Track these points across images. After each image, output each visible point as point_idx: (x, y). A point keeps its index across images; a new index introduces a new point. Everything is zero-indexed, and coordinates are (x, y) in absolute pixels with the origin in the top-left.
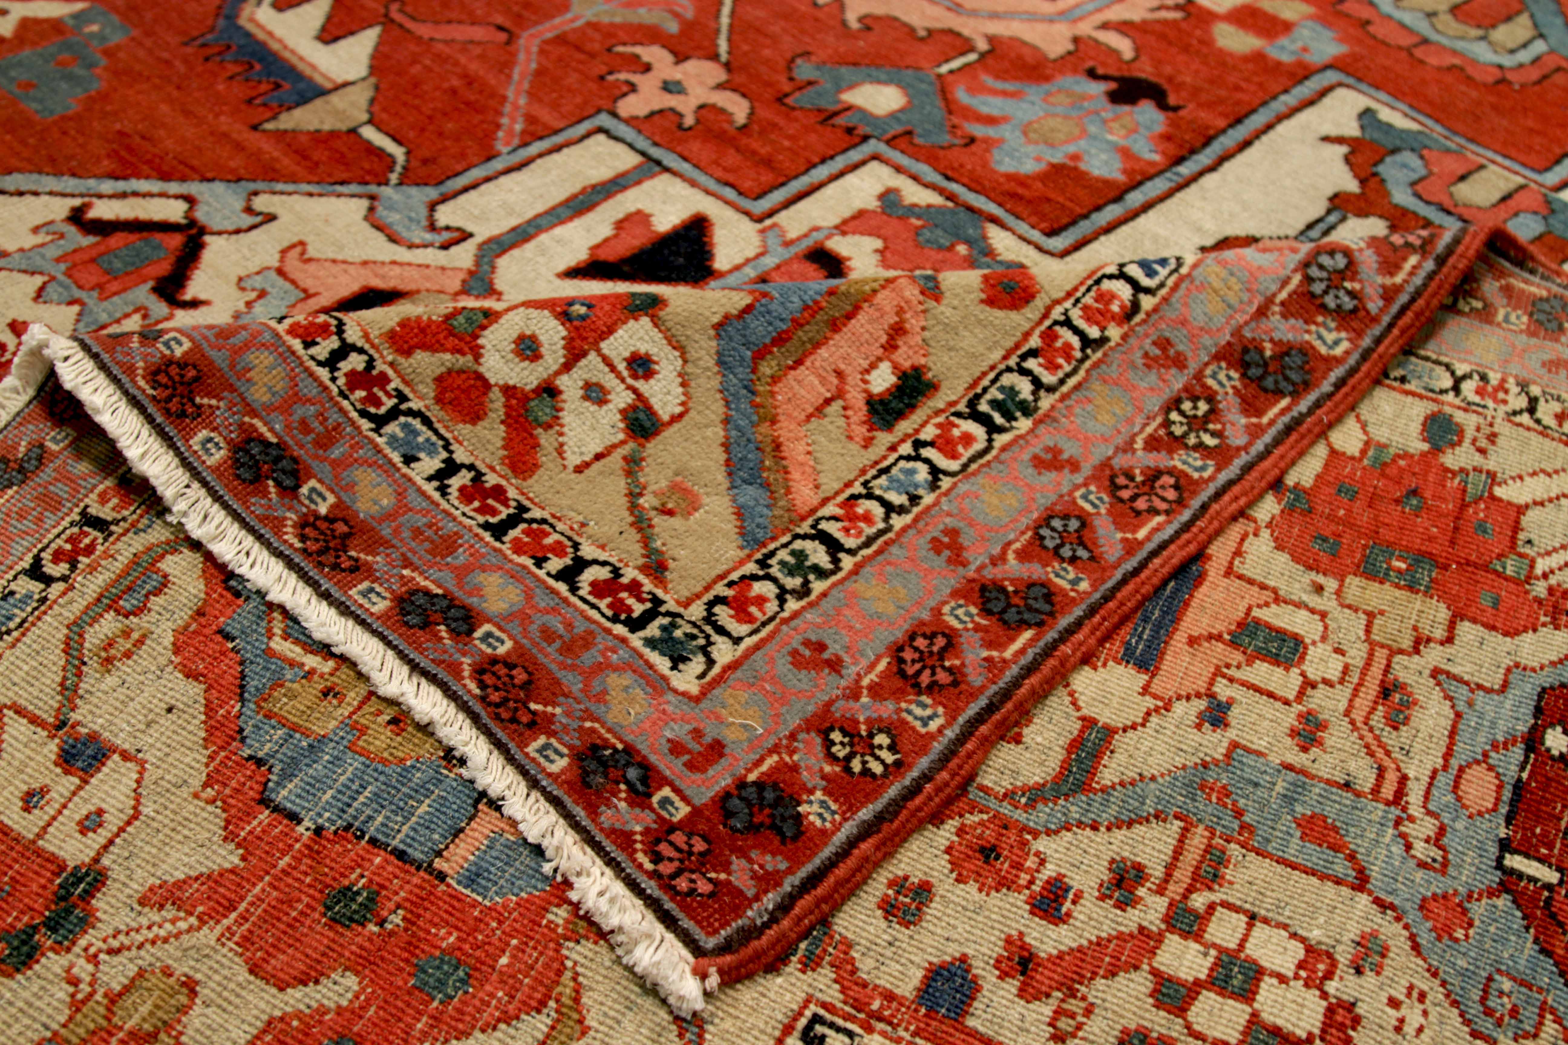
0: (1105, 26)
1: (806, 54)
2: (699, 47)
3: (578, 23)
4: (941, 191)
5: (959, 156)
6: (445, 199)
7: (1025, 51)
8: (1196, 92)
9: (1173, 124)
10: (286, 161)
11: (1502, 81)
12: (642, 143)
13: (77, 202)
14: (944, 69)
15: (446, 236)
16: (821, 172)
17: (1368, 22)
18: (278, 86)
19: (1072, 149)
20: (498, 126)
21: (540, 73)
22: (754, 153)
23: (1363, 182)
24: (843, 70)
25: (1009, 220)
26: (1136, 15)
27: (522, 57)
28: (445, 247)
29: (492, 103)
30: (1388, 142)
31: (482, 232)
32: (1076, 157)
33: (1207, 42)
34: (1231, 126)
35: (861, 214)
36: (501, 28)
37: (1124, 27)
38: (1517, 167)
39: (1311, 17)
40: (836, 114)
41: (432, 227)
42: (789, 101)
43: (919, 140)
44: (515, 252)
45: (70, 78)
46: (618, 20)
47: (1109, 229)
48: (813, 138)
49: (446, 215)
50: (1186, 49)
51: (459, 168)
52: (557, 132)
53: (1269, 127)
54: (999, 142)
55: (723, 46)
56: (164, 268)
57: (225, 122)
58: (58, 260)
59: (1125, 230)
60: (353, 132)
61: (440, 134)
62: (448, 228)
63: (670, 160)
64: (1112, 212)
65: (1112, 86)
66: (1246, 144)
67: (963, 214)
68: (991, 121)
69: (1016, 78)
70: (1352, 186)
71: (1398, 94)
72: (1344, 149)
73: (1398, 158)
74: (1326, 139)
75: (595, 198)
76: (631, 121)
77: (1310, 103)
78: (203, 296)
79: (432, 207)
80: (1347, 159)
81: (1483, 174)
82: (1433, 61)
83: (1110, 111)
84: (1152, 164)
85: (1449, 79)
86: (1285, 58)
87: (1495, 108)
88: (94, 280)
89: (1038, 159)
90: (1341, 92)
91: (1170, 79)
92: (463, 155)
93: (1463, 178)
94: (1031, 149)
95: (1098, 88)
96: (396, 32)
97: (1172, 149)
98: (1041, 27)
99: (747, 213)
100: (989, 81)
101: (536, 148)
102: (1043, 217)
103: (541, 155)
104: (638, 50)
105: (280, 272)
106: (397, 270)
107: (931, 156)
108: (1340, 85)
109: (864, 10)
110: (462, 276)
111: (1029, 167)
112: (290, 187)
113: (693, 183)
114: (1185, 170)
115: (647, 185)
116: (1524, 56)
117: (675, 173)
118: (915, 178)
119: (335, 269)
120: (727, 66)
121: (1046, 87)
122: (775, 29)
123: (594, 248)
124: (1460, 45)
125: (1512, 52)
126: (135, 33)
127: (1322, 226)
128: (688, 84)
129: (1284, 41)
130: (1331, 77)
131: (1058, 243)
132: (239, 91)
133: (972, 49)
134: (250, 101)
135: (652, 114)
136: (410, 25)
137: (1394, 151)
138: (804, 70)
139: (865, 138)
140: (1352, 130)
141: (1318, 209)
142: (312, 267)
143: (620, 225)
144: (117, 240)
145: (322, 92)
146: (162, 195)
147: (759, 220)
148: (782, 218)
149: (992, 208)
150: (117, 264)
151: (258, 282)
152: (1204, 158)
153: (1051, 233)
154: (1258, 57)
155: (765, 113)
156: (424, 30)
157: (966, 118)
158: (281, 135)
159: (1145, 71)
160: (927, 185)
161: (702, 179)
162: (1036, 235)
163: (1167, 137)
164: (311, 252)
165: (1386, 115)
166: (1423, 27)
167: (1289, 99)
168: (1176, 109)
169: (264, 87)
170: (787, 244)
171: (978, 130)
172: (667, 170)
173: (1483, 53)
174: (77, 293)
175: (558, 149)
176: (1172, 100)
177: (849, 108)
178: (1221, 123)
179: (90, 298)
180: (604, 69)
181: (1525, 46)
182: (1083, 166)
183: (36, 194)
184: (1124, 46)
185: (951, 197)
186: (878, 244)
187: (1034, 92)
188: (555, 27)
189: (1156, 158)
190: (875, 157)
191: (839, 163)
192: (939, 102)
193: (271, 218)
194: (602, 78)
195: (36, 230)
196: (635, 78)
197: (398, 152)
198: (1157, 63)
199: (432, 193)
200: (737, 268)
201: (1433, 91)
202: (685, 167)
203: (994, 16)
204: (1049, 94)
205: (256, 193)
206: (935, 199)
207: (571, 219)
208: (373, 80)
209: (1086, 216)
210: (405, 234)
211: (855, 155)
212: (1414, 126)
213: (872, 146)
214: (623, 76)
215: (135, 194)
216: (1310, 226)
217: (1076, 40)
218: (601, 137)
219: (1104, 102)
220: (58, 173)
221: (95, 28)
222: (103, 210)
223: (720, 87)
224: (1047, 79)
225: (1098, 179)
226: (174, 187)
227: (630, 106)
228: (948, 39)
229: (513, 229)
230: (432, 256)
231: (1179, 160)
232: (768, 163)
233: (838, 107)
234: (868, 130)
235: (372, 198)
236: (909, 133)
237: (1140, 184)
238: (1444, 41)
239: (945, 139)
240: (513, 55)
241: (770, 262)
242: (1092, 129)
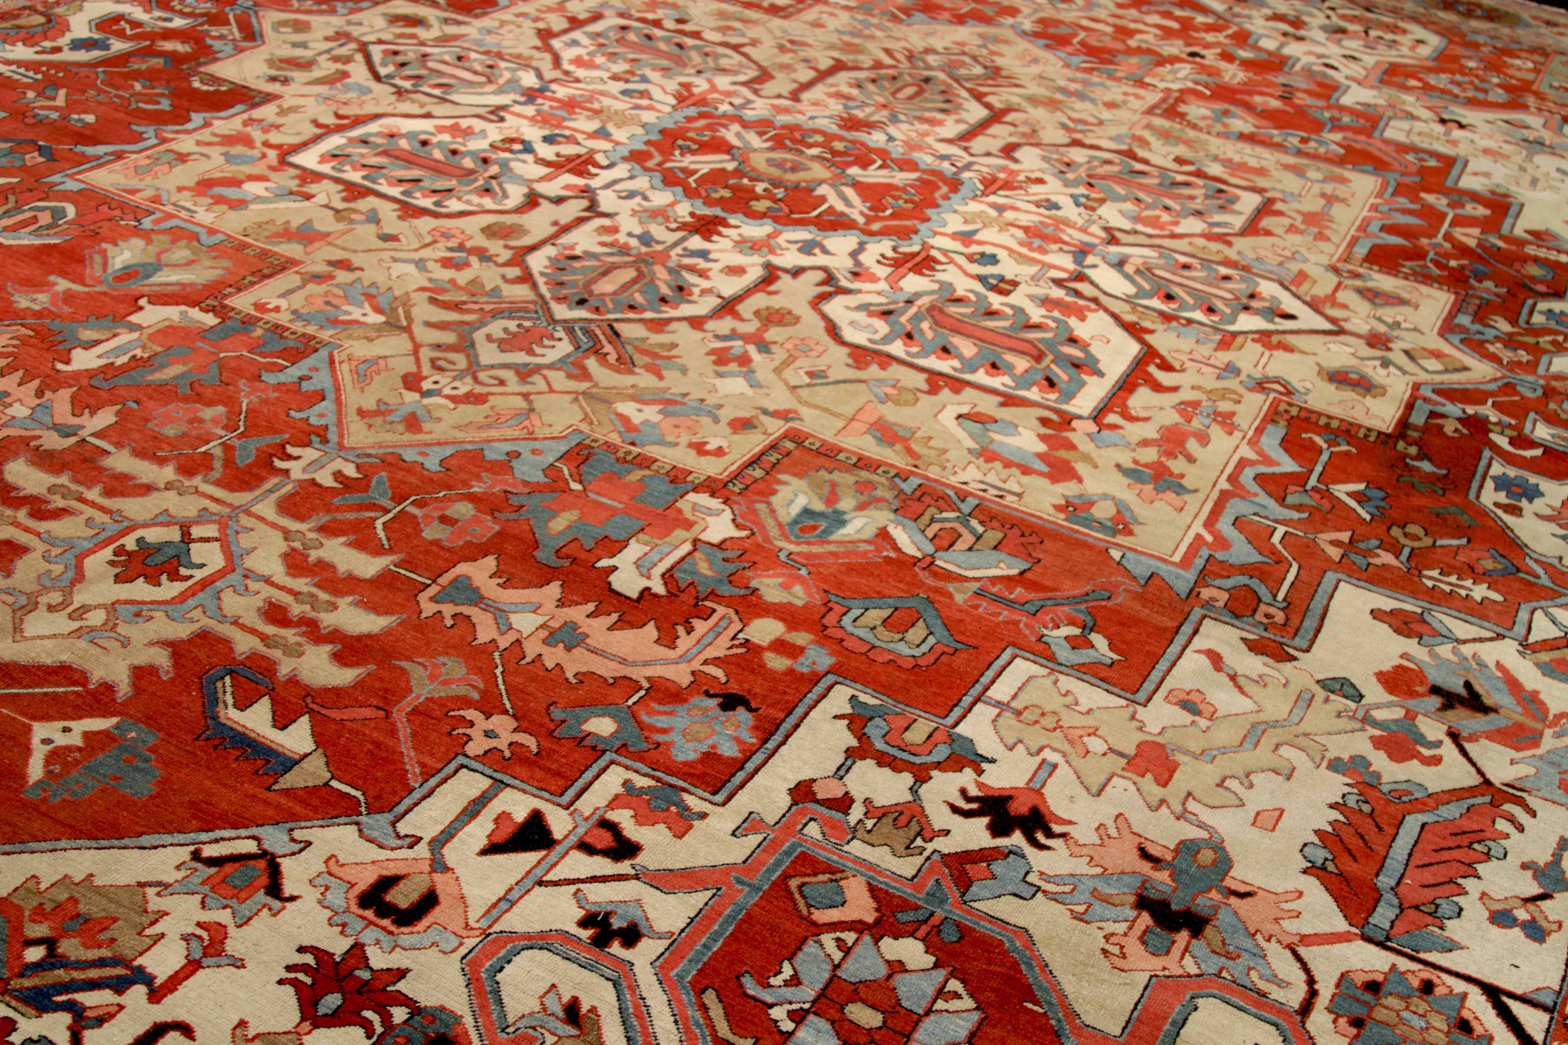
0: (706, 662)
1: (554, 703)
2: (494, 707)
3: (422, 699)
4: (653, 777)
5: (654, 755)
6: (398, 819)
7: (668, 684)
8: (764, 697)
9: (758, 719)
10: (298, 808)
11: (916, 666)
12: (489, 772)
13: (192, 848)
14: (630, 702)
15: (408, 840)
16: (588, 775)
17: (842, 640)
18: (268, 762)
19: (710, 742)
20: (407, 771)
21: (414, 734)
22: (549, 769)
23: (859, 739)
24: (577, 710)
25: (692, 789)
26: (721, 653)
27: (399, 725)
28: (411, 847)
29: (396, 757)
30: (868, 714)
31: (428, 835)
32: (713, 747)
33: (762, 666)
34: (787, 716)
35: (617, 797)
36: (378, 708)
37: (716, 661)
38: (932, 717)
39: (812, 642)
40: (583, 739)
41: (398, 837)
42: (556, 734)
43: (632, 749)
44: (449, 845)
45: (137, 769)
46: (443, 694)
47: (742, 786)
48: (576, 755)
49: (403, 828)
50: (752, 671)
51: (397, 800)
52: (440, 771)
53: (806, 714)
54: (672, 743)
55: (508, 705)
56: (265, 880)
57: (249, 788)
58: (203, 883)
59: (749, 785)
60: (326, 784)
61: (377, 780)
62: (407, 836)
63: (507, 779)
64: (740, 776)
65: (720, 700)
66: (797, 726)
67: (668, 790)
68: (665, 731)
69: (669, 703)
70: (855, 743)
71: (866, 684)
72: (846, 722)
73: (873, 722)
74: (835, 717)
75: (478, 808)
76: (476, 758)
77: (823, 696)
78: (295, 894)
79: (393, 824)
80: (849, 727)
81: (916, 724)
82: (880, 659)
83: (724, 716)
84: (752, 744)
85: (890, 669)
86: (805, 670)
87: (915, 682)
88: (230, 893)
89: (695, 751)
90: (837, 687)
91: (749, 692)
92: (394, 792)
93: (907, 729)
94: (689, 745)
95: (713, 702)
96: (319, 717)
97: (761, 735)
98: (673, 667)
99: (559, 805)
100: (656, 706)
101: (432, 782)
102: (707, 784)
103: (437, 786)
104: (462, 713)
105: (330, 873)
106: (392, 864)
107: (640, 756)
108: (836, 683)
109: (575, 670)
110: (428, 862)
111: (692, 756)
112: (309, 824)
113: (525, 792)
114: (771, 745)
115: (501, 796)
116: (925, 648)
117: (513, 787)
118: (637, 771)
119: (359, 868)
120: (514, 716)
121: (686, 706)
122: (531, 689)
123: (489, 836)
124: (891, 646)
125: (918, 646)
126: (161, 735)
127: (844, 768)
128: (499, 731)
129: (802, 659)
130: (831, 678)
131: (720, 798)
132: (246, 767)
133: (641, 688)
134: (256, 773)
135: (486, 752)
136: (324, 711)
137: (871, 719)
138: (557, 714)
139: (604, 752)
140: (849, 710)
141: (841, 759)
142: (346, 868)
143: (496, 820)
144: (228, 868)
145: (297, 762)
146: (238, 838)
147: (567, 808)
148: (578, 804)
149: (681, 783)
150: (238, 883)
151: (319, 881)
152: (778, 738)
153: (715, 793)
154: (791, 671)
155: (546, 744)
156: (334, 714)
157: (651, 731)
158: (287, 792)
159: (734, 688)
160: (645, 775)
161: (528, 788)
162: (707, 795)
163: (756, 728)
164: (342, 861)
165: (863, 698)
166: (869, 637)
167: (812, 696)
168: (757, 710)
169: (260, 763)
170: (586, 819)
171: (660, 738)
172: (508, 785)
173: (903, 649)
174: (225, 902)
175: (445, 781)
176: (753, 705)
177: (589, 734)
178: (781, 715)
179: (234, 903)
180: (449, 728)
181: (924, 641)
182: (719, 752)
183: (164, 846)
184: (718, 673)
185: (658, 780)
186: (632, 813)
187: (681, 709)
188: (409, 704)
189: (754, 740)
190: (612, 762)
191: (595, 769)
192: (634, 724)
193: (309, 844)
194: (450, 734)
195: (178, 868)
196: (468, 731)
197: (358, 794)
198: (740, 683)
199: (390, 817)
200: (566, 837)
201: (883, 678)
202: (516, 782)
203: (646, 664)
204: (689, 710)
205: (292, 830)
206: (652, 783)
207: (469, 822)
208: (320, 751)
209: (729, 781)
210: (386, 843)
211: (602, 762)
212: (878, 702)
213: (608, 756)
214: (461, 731)
215: (223, 839)
216: (839, 769)
217: (693, 673)
218: (464, 770)
219: (718, 711)
220: (170, 832)
221: (133, 734)
222: (209, 851)
223: (515, 730)
224: (685, 701)
225: (728, 758)
226: (243, 832)
227: (473, 748)
228: (626, 683)
229: (442, 832)
230: (405, 853)
231: (766, 741)
232: (558, 774)
233: (583, 735)
234: (603, 746)
235: (357, 823)
236: (625, 745)
237: (750, 757)
238: (883, 645)
239: (644, 746)
240: (393, 724)
241: (581, 831)
242: (717, 728)
